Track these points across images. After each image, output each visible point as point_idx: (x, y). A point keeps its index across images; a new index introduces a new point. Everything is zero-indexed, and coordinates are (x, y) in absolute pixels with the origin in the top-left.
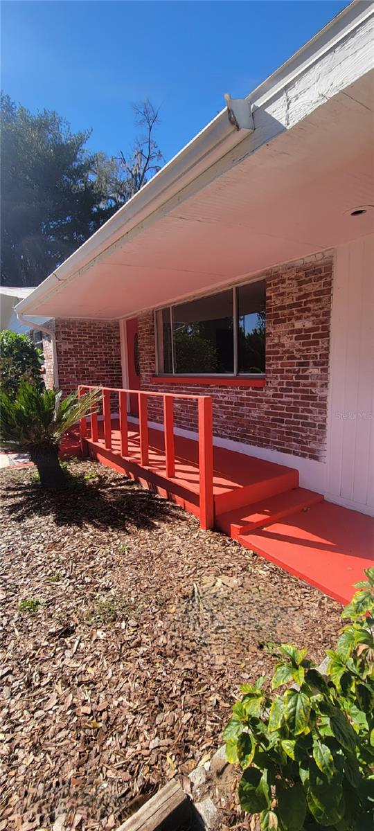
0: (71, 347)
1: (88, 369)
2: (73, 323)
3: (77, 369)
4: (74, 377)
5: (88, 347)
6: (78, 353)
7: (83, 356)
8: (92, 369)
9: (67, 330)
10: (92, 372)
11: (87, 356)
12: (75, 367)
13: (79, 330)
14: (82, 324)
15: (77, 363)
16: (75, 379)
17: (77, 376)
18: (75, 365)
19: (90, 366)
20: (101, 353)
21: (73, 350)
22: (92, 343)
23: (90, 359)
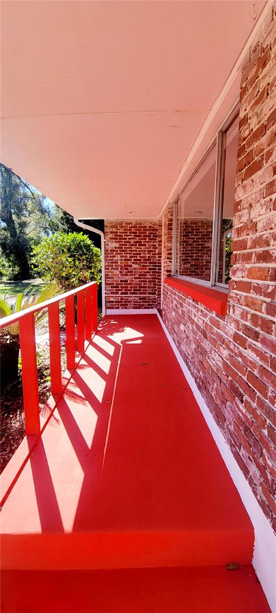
0: (117, 245)
1: (131, 266)
2: (121, 223)
3: (121, 266)
4: (118, 272)
5: (133, 245)
6: (123, 251)
7: (127, 254)
8: (134, 266)
9: (114, 230)
10: (135, 269)
11: (130, 254)
12: (119, 264)
13: (125, 230)
14: (128, 224)
15: (122, 260)
16: (118, 275)
17: (120, 272)
18: (119, 262)
19: (133, 263)
20: (145, 251)
21: (119, 248)
22: (137, 242)
23: (134, 257)
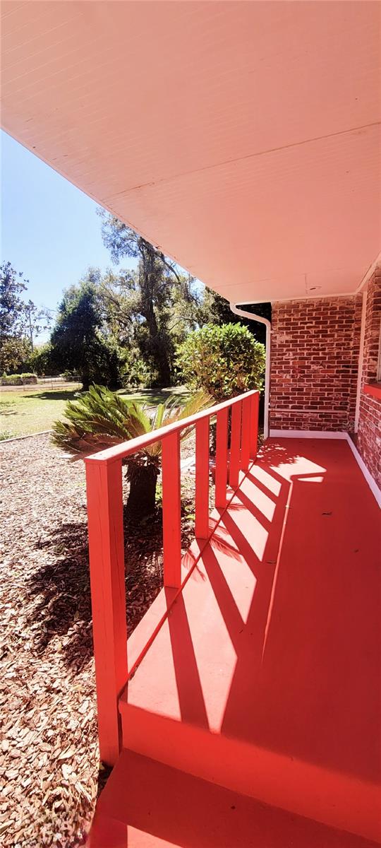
0: (289, 338)
1: (309, 367)
2: (296, 306)
3: (294, 367)
4: (288, 377)
5: (313, 336)
6: (298, 346)
7: (304, 349)
8: (314, 367)
9: (286, 316)
10: (315, 371)
11: (309, 349)
12: (291, 364)
13: (301, 315)
14: (308, 306)
15: (295, 359)
16: (289, 380)
17: (293, 376)
18: (291, 362)
19: (313, 363)
20: (332, 344)
21: (291, 342)
22: (320, 332)
23: (314, 354)
